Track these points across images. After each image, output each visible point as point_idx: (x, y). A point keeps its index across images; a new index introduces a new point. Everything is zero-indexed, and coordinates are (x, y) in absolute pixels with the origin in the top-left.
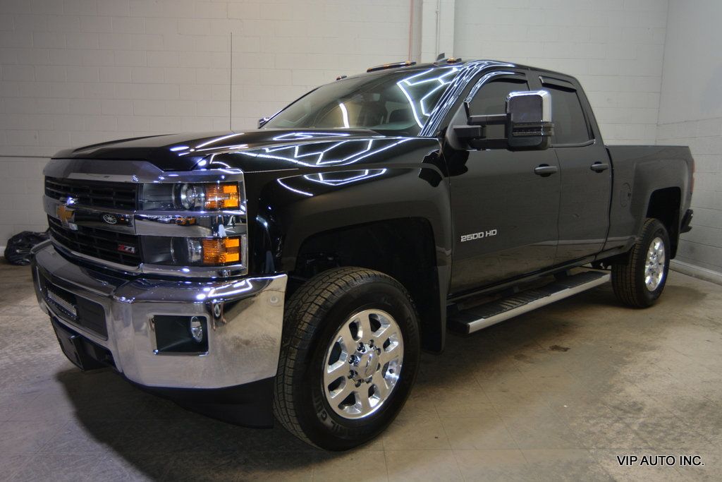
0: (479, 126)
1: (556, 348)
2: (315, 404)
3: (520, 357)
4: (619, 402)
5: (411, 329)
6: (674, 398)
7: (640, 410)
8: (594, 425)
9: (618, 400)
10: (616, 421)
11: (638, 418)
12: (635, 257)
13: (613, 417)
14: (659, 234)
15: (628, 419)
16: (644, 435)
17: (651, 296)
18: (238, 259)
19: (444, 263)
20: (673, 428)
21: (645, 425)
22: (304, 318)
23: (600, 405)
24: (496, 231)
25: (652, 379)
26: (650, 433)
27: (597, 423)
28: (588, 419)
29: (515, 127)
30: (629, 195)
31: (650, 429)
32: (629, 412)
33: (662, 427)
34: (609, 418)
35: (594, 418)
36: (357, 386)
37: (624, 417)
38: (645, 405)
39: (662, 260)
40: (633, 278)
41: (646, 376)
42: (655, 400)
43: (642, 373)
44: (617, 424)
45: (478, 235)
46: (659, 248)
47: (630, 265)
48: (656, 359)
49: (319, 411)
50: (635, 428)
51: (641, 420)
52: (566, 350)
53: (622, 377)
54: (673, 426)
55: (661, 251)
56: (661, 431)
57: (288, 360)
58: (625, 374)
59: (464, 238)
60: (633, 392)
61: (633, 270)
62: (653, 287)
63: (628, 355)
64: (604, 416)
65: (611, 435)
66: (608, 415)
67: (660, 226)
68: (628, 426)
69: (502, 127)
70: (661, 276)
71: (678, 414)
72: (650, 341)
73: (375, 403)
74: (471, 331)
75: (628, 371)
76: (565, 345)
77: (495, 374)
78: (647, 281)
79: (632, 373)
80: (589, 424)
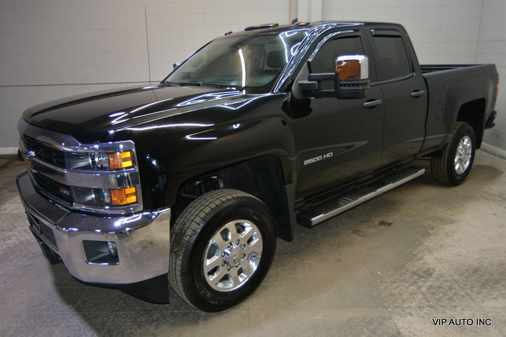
0: (316, 82)
1: (383, 223)
2: (198, 287)
3: (356, 232)
4: (417, 268)
5: (267, 229)
6: (457, 264)
7: (431, 274)
8: (395, 288)
9: (417, 267)
10: (412, 284)
11: (428, 282)
12: (447, 152)
13: (410, 281)
14: (468, 133)
15: (421, 282)
16: (428, 295)
17: (459, 178)
18: (135, 201)
19: (290, 182)
20: (450, 289)
21: (431, 287)
22: (187, 232)
23: (403, 271)
24: (332, 153)
25: (445, 249)
26: (433, 294)
27: (398, 286)
28: (392, 283)
29: (341, 83)
30: (442, 110)
31: (434, 291)
32: (423, 277)
33: (443, 288)
34: (407, 282)
35: (396, 282)
36: (229, 270)
37: (418, 281)
38: (435, 270)
39: (470, 151)
40: (445, 167)
41: (442, 246)
42: (443, 266)
43: (439, 244)
44: (412, 287)
45: (318, 159)
46: (467, 143)
47: (443, 158)
48: (452, 231)
49: (201, 290)
50: (424, 290)
51: (429, 283)
52: (389, 224)
53: (425, 248)
54: (450, 288)
55: (469, 145)
56: (441, 292)
57: (178, 260)
58: (427, 245)
59: (306, 162)
60: (430, 260)
61: (446, 161)
62: (462, 171)
63: (432, 228)
64: (404, 281)
65: (406, 296)
66: (407, 280)
67: (469, 127)
68: (419, 288)
69: (333, 82)
70: (468, 163)
71: (457, 277)
72: (452, 215)
73: (243, 279)
74: (313, 224)
75: (429, 243)
76: (390, 221)
77: (336, 246)
78: (456, 168)
79: (432, 243)
80: (392, 288)
